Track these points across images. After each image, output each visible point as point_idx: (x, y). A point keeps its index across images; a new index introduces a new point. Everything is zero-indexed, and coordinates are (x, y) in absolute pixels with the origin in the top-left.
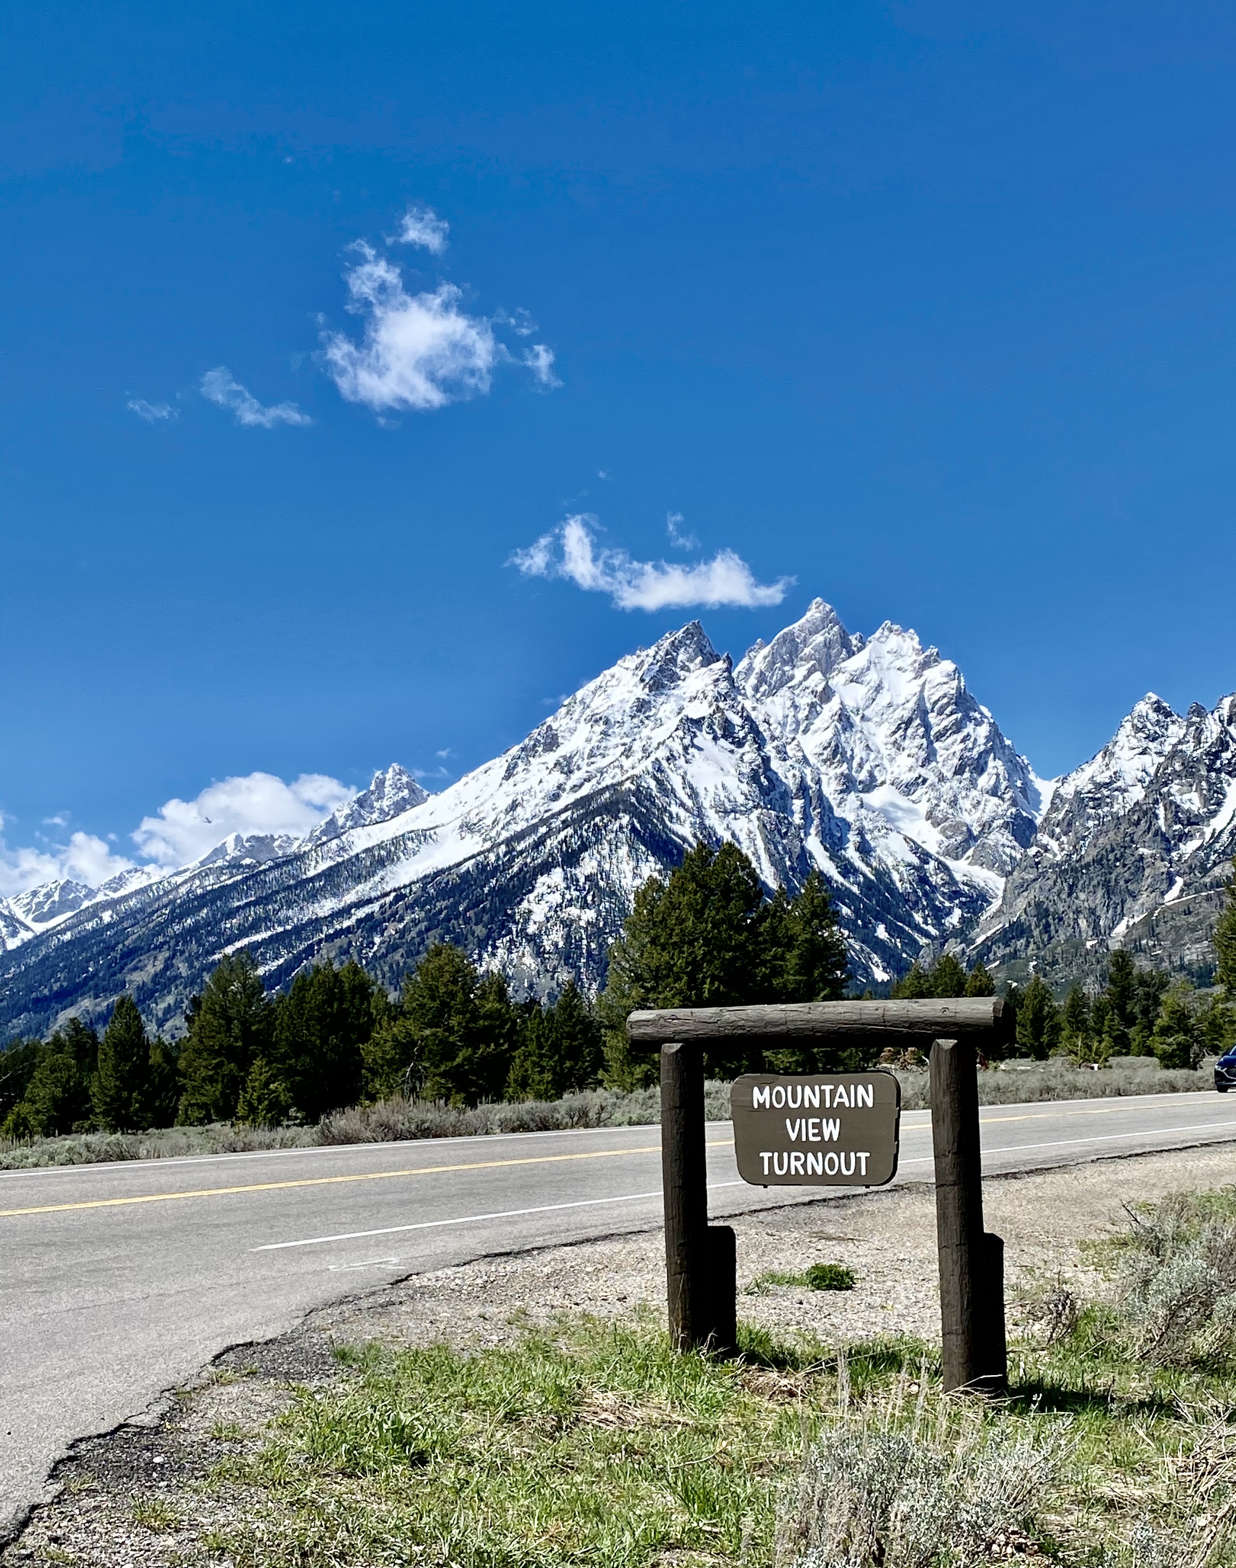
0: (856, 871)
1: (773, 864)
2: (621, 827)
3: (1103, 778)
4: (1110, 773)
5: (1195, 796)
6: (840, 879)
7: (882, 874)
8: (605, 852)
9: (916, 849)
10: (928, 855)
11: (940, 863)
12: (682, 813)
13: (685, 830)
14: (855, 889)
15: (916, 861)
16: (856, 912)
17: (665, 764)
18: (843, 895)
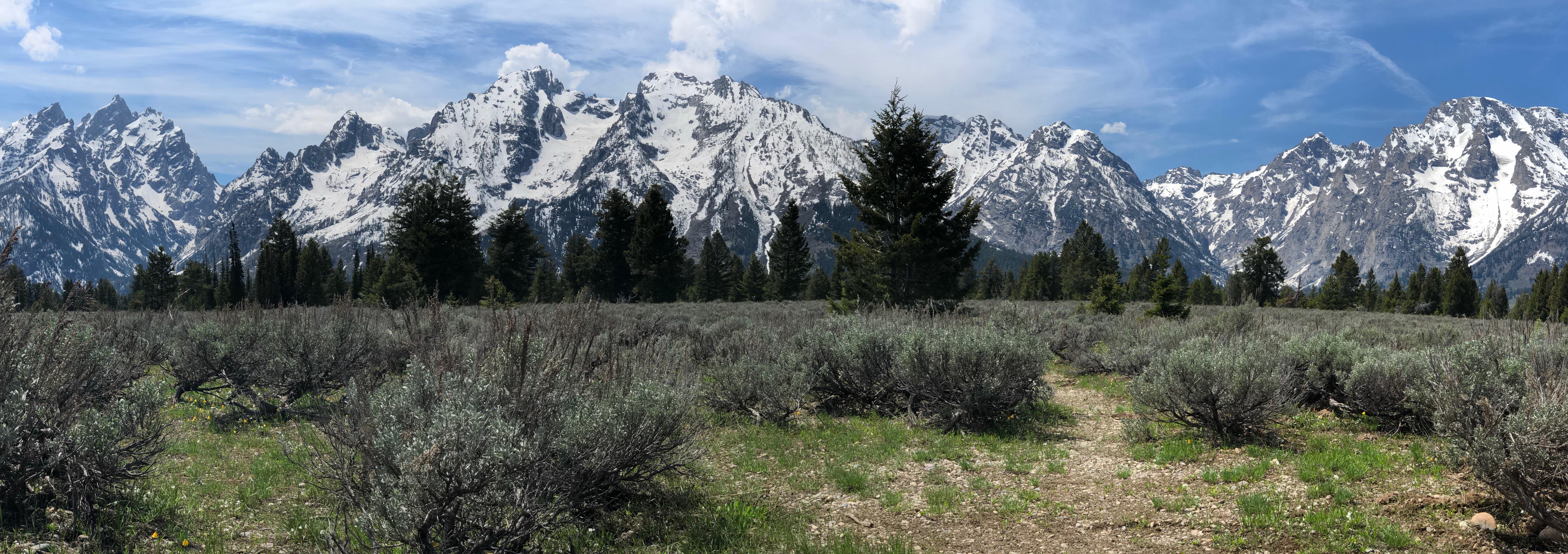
0: (129, 224)
1: (89, 220)
2: (16, 201)
3: (245, 185)
4: (249, 183)
5: (285, 194)
6: (121, 228)
7: (141, 226)
8: (8, 212)
9: (157, 214)
10: (163, 216)
11: (170, 221)
12: (46, 195)
13: (47, 203)
14: (128, 233)
15: (156, 220)
16: (128, 243)
17: (39, 171)
18: (122, 235)
